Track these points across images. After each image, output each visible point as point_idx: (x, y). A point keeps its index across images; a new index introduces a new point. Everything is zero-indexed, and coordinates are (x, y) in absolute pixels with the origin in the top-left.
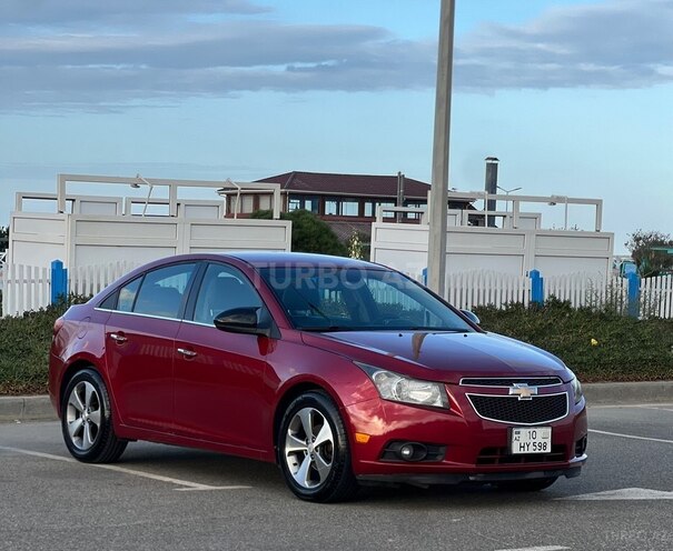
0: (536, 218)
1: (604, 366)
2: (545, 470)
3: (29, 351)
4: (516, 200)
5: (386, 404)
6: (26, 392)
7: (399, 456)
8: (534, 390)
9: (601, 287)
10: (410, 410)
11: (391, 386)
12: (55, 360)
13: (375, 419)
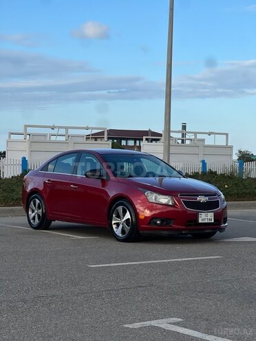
0: (203, 140)
1: (231, 195)
2: (211, 229)
3: (14, 190)
4: (195, 134)
5: (151, 204)
6: (13, 205)
7: (156, 224)
8: (207, 198)
9: (228, 166)
10: (160, 206)
11: (152, 197)
12: (24, 191)
13: (146, 211)
